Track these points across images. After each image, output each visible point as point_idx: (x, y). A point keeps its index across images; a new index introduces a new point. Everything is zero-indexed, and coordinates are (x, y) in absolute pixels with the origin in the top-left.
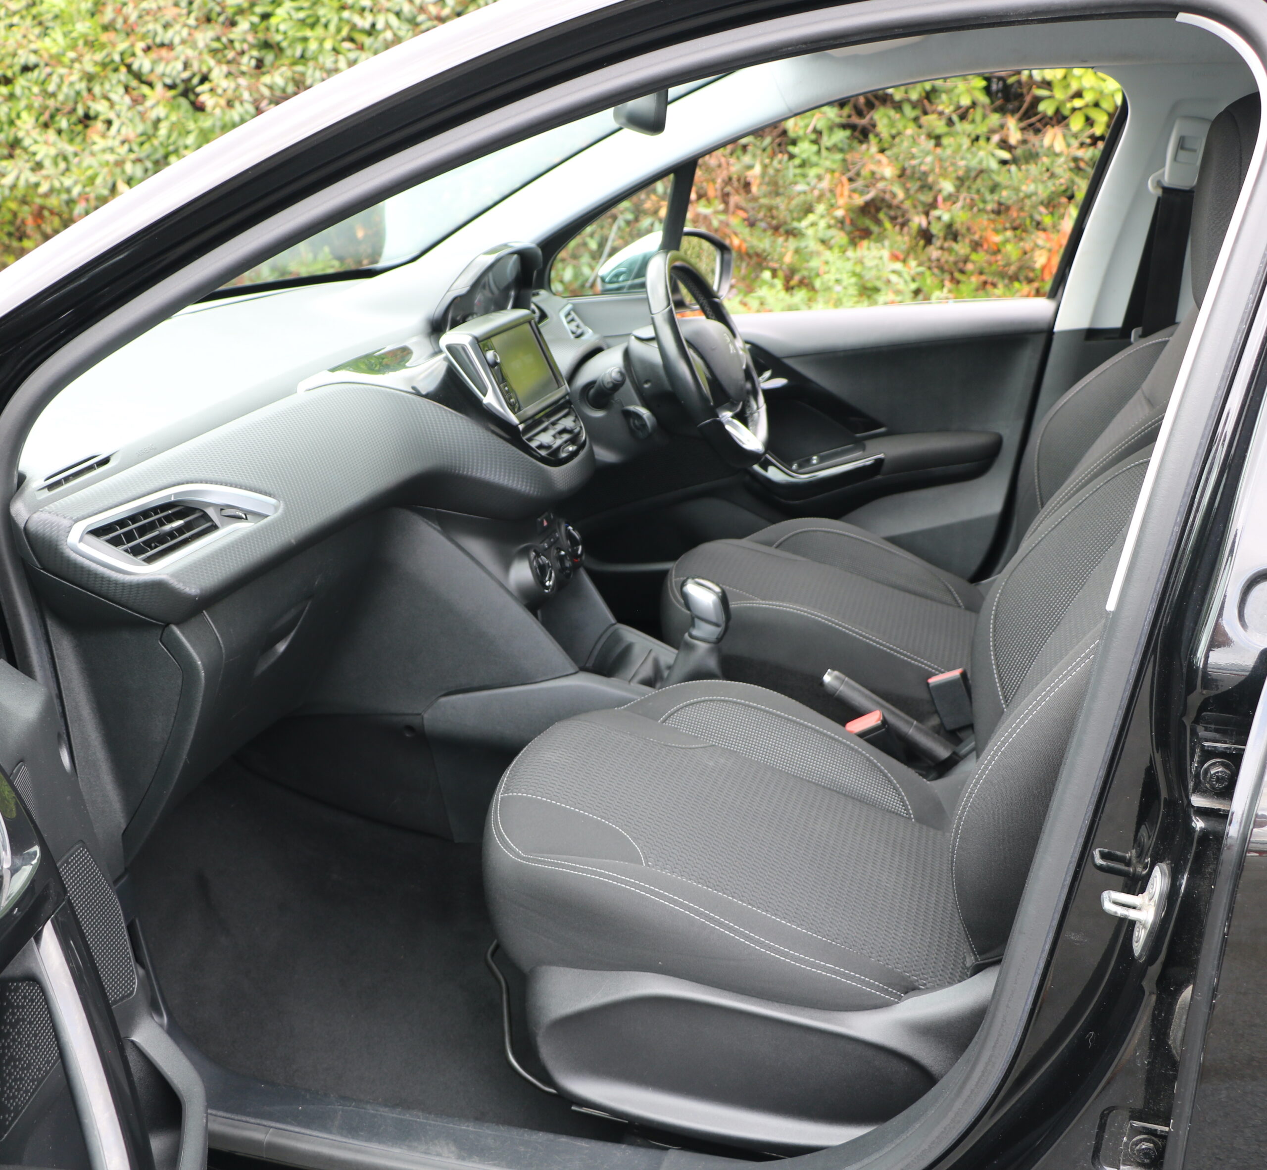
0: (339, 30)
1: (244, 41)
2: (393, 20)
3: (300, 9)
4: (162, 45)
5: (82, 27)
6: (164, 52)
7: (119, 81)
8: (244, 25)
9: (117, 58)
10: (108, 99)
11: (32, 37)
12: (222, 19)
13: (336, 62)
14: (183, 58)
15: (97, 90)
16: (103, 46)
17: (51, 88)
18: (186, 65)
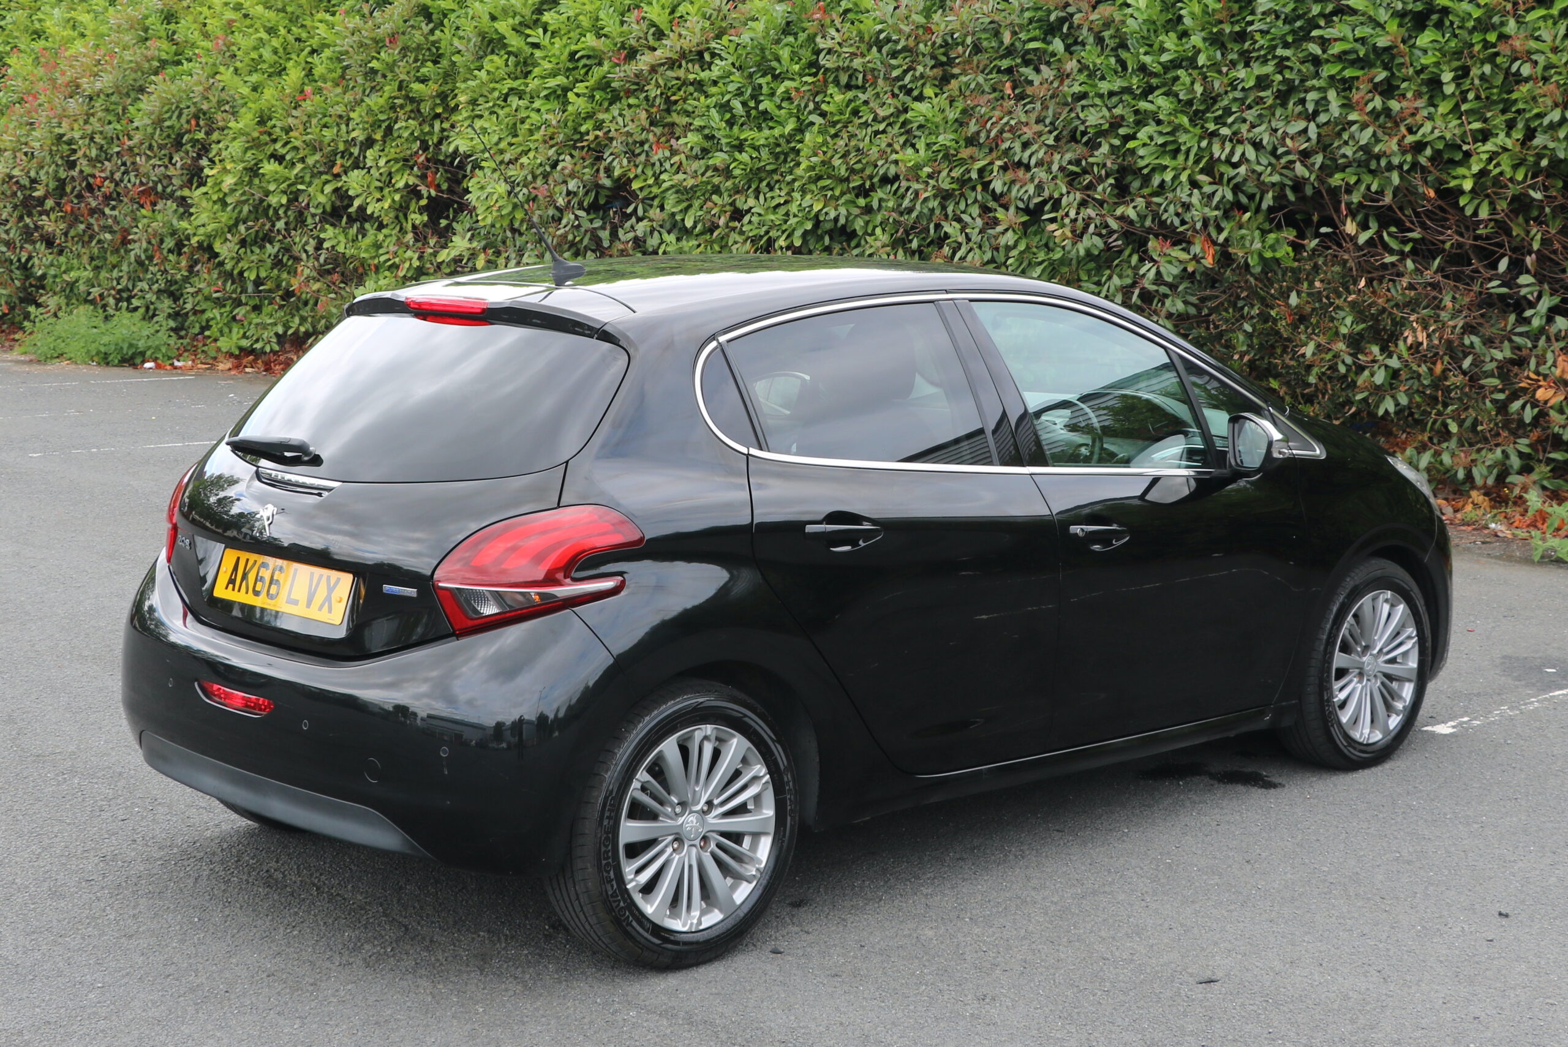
0: (1197, 162)
1: (1104, 165)
2: (1251, 153)
3: (1161, 133)
4: (1019, 164)
5: (945, 139)
6: (1021, 173)
7: (976, 201)
8: (1105, 148)
9: (974, 175)
10: (959, 220)
11: (897, 147)
12: (1085, 139)
13: (1190, 195)
14: (1036, 181)
15: (950, 209)
16: (962, 162)
17: (906, 203)
18: (1040, 188)
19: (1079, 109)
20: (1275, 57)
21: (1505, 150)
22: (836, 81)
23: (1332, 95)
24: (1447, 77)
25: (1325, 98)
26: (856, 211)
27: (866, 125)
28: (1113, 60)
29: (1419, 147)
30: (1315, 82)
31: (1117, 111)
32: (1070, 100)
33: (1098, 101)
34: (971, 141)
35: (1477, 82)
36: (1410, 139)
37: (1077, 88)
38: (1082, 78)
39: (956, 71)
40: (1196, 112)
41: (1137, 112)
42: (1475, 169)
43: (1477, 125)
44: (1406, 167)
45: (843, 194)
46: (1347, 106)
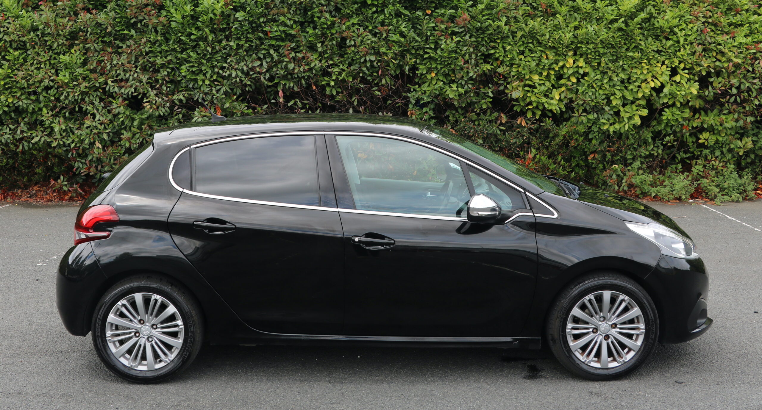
19: (147, 58)
20: (244, 37)
21: (344, 70)
22: (11, 46)
23: (272, 51)
24: (319, 45)
25: (269, 53)
26: (30, 102)
27: (32, 65)
28: (163, 38)
29: (311, 69)
30: (263, 47)
31: (169, 58)
32: (144, 54)
33: (158, 54)
34: (93, 71)
35: (329, 47)
36: (306, 67)
37: (147, 50)
38: (149, 45)
39: (76, 42)
40: (209, 58)
41: (179, 59)
42: (334, 78)
43: (331, 62)
44: (306, 78)
45: (22, 94)
46: (280, 55)
